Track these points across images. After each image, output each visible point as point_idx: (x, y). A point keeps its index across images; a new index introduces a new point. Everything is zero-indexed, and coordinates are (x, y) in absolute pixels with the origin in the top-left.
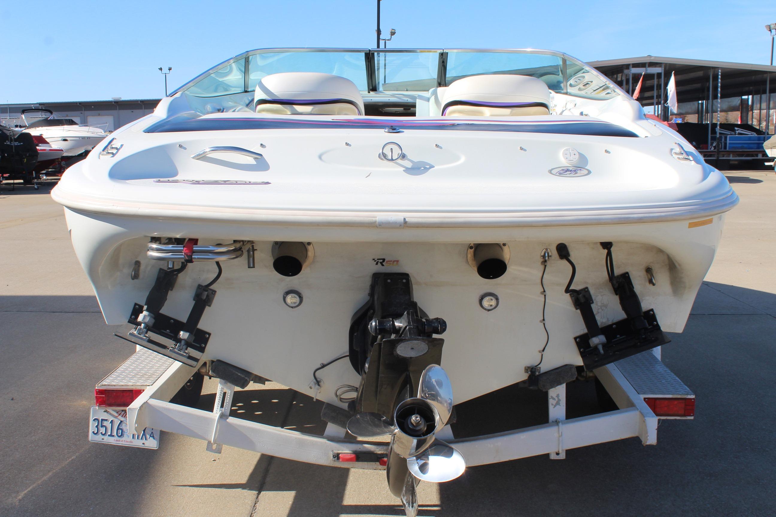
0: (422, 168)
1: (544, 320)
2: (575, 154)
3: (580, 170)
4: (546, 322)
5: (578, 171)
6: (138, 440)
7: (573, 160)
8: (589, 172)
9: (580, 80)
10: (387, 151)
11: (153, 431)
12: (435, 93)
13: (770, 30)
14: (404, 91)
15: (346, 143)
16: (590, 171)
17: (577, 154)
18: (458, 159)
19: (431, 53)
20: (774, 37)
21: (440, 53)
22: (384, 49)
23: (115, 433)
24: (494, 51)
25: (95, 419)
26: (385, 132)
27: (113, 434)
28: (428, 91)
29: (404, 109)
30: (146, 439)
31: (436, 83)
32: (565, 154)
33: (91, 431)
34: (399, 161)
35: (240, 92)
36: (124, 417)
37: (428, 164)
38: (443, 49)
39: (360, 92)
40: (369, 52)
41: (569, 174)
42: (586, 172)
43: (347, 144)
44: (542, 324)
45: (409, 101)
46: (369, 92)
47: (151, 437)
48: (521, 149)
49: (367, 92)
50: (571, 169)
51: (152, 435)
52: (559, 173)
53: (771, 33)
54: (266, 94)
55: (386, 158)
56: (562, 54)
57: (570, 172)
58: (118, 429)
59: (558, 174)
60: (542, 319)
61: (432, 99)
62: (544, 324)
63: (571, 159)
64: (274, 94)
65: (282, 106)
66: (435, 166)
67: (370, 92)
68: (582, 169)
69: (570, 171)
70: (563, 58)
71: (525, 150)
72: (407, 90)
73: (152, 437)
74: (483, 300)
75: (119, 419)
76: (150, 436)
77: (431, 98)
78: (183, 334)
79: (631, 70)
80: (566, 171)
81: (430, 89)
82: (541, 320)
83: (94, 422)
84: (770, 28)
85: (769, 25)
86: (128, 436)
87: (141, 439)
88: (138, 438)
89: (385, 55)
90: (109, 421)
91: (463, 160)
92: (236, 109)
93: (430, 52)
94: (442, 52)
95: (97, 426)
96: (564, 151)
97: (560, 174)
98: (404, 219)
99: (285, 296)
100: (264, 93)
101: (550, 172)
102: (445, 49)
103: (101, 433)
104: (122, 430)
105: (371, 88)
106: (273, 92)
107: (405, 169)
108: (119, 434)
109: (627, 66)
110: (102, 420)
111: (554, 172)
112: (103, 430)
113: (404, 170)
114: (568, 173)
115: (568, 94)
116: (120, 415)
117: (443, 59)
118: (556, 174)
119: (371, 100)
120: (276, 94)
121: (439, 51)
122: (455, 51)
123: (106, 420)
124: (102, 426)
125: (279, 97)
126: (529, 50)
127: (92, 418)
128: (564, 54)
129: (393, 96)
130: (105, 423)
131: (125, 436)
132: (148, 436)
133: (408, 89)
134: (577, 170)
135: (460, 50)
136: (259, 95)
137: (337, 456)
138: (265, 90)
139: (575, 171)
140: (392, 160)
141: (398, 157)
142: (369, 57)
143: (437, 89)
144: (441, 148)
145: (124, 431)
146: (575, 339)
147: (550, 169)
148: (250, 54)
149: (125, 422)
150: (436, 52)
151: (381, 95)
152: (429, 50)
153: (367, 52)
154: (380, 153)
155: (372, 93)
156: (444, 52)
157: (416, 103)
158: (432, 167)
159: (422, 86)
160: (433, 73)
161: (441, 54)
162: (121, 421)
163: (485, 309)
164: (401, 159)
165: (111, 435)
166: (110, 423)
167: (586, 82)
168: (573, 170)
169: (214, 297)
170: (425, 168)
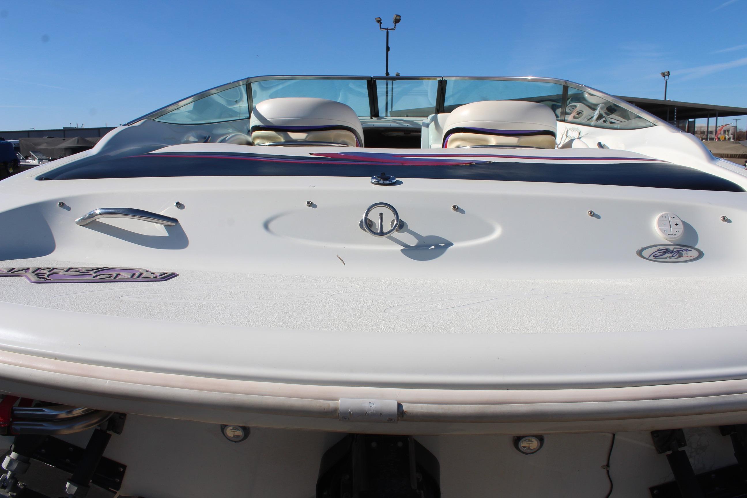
0: (433, 247)
1: (608, 465)
2: (677, 224)
3: (687, 250)
4: (612, 469)
5: (683, 253)
7: (675, 234)
8: (701, 255)
9: (573, 109)
10: (374, 217)
12: (435, 120)
13: (664, 76)
14: (405, 117)
15: (308, 203)
16: (702, 252)
17: (680, 224)
18: (490, 230)
19: (430, 81)
20: (667, 81)
21: (439, 81)
22: (385, 76)
24: (491, 79)
26: (372, 183)
28: (427, 117)
29: (404, 133)
31: (434, 110)
32: (661, 224)
34: (396, 234)
35: (245, 118)
37: (442, 240)
38: (443, 76)
39: (359, 117)
40: (370, 79)
41: (670, 257)
42: (695, 254)
43: (310, 204)
44: (605, 471)
45: (409, 127)
46: (371, 118)
48: (592, 214)
49: (370, 117)
50: (671, 248)
52: (653, 256)
53: (665, 78)
54: (259, 120)
55: (372, 229)
56: (564, 81)
57: (671, 255)
59: (652, 258)
60: (605, 463)
61: (432, 125)
62: (608, 472)
63: (672, 232)
64: (268, 121)
65: (277, 133)
66: (453, 243)
67: (373, 117)
68: (689, 249)
69: (671, 253)
70: (565, 85)
71: (598, 217)
72: (407, 116)
74: (520, 442)
77: (430, 123)
78: (69, 486)
80: (665, 253)
81: (429, 115)
82: (603, 466)
85: (663, 72)
89: (386, 82)
91: (498, 232)
92: (227, 137)
93: (429, 79)
94: (441, 80)
96: (659, 218)
97: (655, 257)
98: (399, 405)
100: (257, 119)
101: (640, 253)
102: (445, 76)
105: (373, 114)
106: (267, 118)
107: (404, 248)
111: (645, 253)
113: (402, 250)
114: (668, 255)
115: (566, 121)
117: (442, 86)
118: (649, 258)
119: (373, 125)
120: (269, 120)
121: (439, 79)
122: (454, 78)
125: (272, 124)
126: (530, 78)
128: (567, 82)
129: (393, 121)
133: (409, 115)
134: (682, 251)
135: (458, 78)
136: (254, 121)
138: (259, 117)
139: (678, 252)
140: (382, 233)
141: (392, 228)
142: (372, 84)
143: (437, 115)
144: (462, 212)
146: (652, 489)
147: (640, 249)
148: (251, 80)
150: (435, 79)
151: (383, 120)
152: (428, 78)
153: (369, 79)
154: (362, 220)
155: (374, 118)
156: (443, 79)
158: (450, 244)
159: (423, 113)
160: (432, 101)
163: (523, 453)
164: (397, 231)
167: (579, 111)
168: (675, 250)
169: (123, 423)
170: (437, 246)
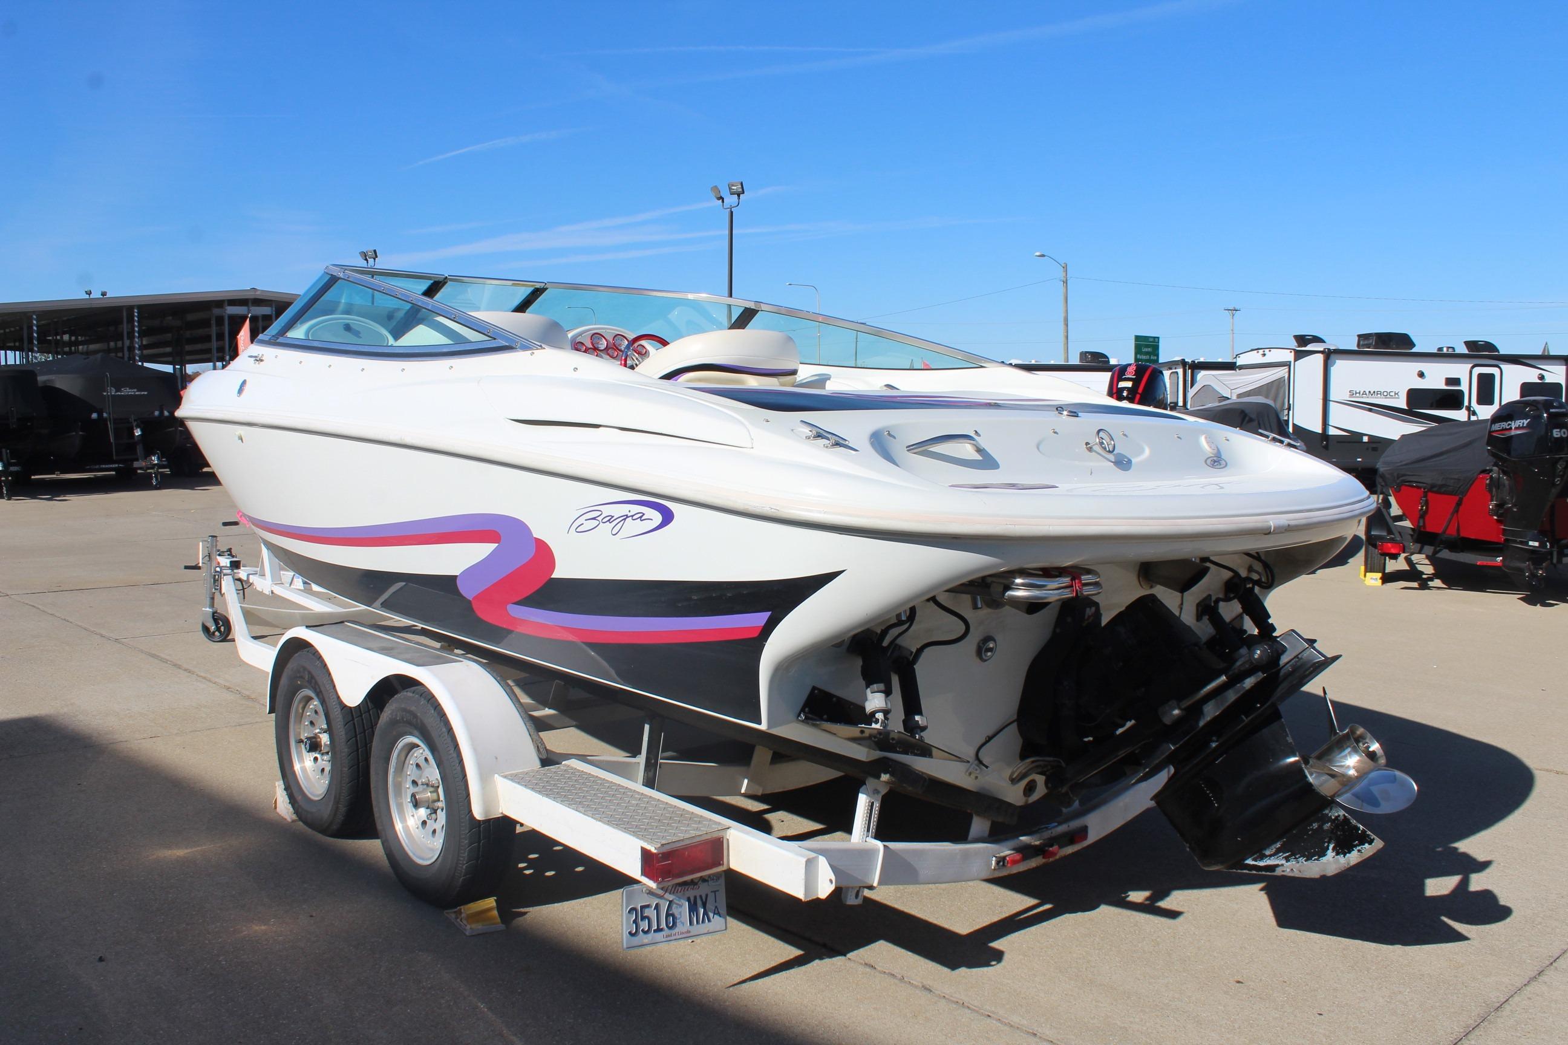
6: (699, 926)
11: (716, 905)
23: (663, 925)
25: (631, 909)
27: (661, 927)
30: (709, 920)
33: (626, 931)
36: (674, 893)
47: (715, 916)
51: (716, 912)
58: (668, 915)
73: (716, 914)
75: (667, 900)
76: (714, 914)
79: (225, 310)
83: (629, 915)
84: (366, 256)
86: (683, 924)
87: (702, 922)
88: (698, 922)
90: (652, 907)
95: (635, 922)
99: (981, 645)
103: (643, 930)
104: (673, 915)
108: (670, 923)
109: (219, 303)
110: (642, 907)
112: (644, 925)
116: (666, 892)
123: (648, 906)
124: (643, 918)
127: (627, 908)
130: (647, 912)
131: (678, 924)
132: (711, 915)
137: (1001, 861)
145: (676, 918)
149: (675, 901)
162: (671, 902)
165: (659, 930)
166: (654, 909)
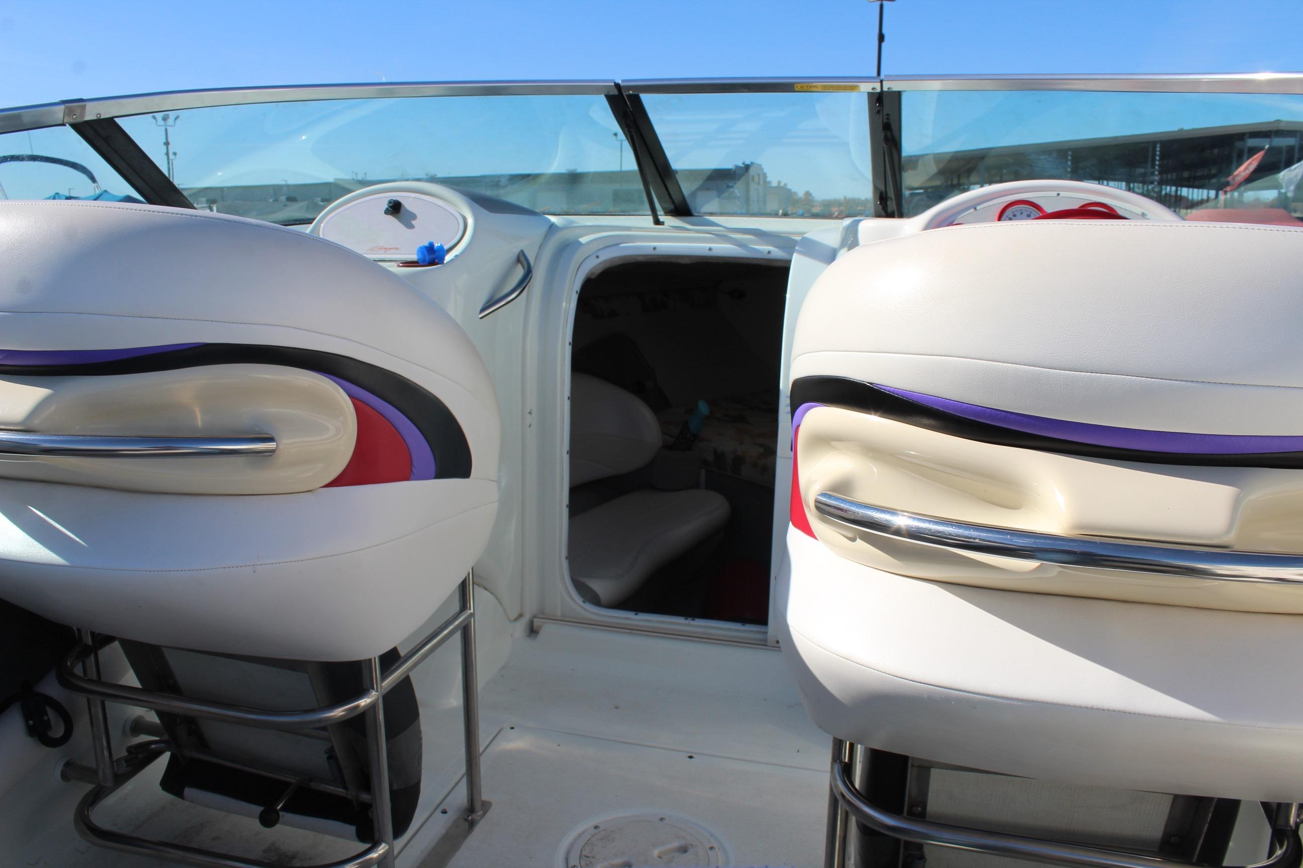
19: (842, 95)
21: (869, 93)
40: (622, 91)
45: (767, 255)
46: (657, 221)
49: (652, 219)
67: (667, 220)
93: (841, 88)
94: (879, 90)
117: (885, 115)
119: (655, 248)
122: (936, 85)
129: (723, 235)
135: (950, 84)
142: (627, 108)
151: (689, 232)
153: (617, 92)
155: (670, 223)
156: (888, 89)
157: (789, 262)
161: (875, 98)
